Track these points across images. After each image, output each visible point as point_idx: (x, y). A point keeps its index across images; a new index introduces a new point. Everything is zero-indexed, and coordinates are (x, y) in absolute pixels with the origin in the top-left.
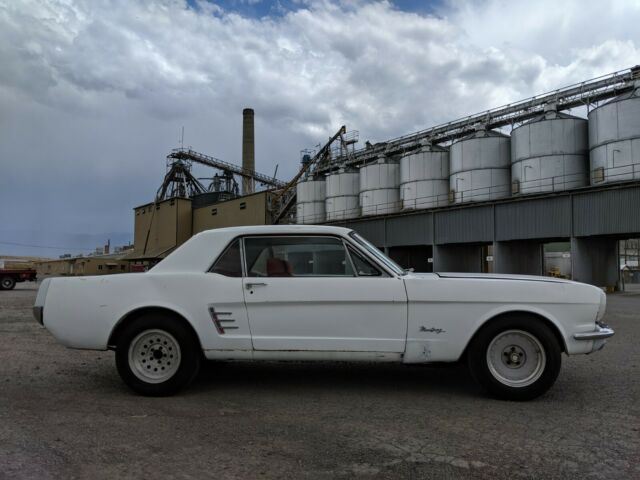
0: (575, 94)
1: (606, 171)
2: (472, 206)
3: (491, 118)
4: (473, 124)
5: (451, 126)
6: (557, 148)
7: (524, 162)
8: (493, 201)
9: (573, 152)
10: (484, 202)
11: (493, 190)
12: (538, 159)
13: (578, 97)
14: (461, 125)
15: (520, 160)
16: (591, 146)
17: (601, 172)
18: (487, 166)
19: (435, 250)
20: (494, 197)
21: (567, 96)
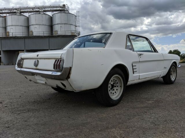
0: (48, 8)
1: (58, 32)
2: (15, 38)
3: (21, 9)
4: (14, 10)
5: (5, 9)
6: (44, 23)
7: (34, 26)
8: (24, 37)
9: (48, 25)
10: (21, 37)
11: (24, 33)
12: (38, 25)
13: (49, 9)
14: (9, 9)
15: (33, 25)
16: (53, 24)
17: (56, 32)
18: (21, 25)
19: (2, 53)
20: (24, 36)
21: (46, 8)
